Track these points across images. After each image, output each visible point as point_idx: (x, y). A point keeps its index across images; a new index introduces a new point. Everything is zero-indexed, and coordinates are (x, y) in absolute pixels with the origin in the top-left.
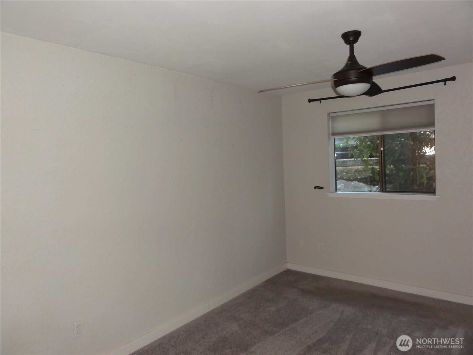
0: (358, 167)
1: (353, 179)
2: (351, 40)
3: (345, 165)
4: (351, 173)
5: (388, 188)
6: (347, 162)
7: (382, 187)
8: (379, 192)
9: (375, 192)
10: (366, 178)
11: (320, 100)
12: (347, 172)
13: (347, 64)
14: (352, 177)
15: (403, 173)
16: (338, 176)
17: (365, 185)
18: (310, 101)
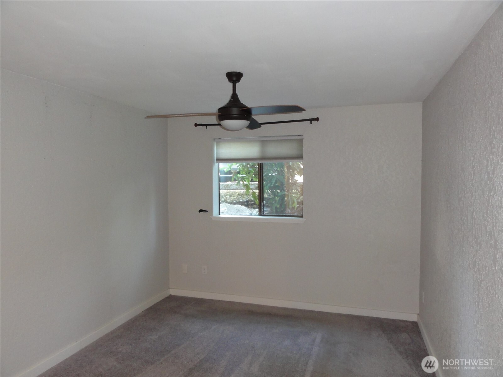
0: (241, 190)
1: (236, 202)
2: (234, 80)
3: (229, 189)
4: (234, 197)
5: (266, 211)
6: (231, 185)
7: (261, 211)
8: (258, 215)
9: (255, 215)
10: (247, 202)
11: (206, 125)
12: (230, 195)
13: (230, 101)
14: (235, 201)
15: (278, 198)
16: (222, 199)
17: (247, 208)
18: (196, 125)
